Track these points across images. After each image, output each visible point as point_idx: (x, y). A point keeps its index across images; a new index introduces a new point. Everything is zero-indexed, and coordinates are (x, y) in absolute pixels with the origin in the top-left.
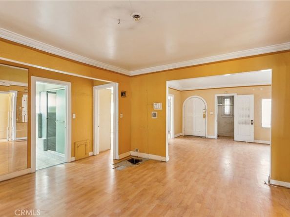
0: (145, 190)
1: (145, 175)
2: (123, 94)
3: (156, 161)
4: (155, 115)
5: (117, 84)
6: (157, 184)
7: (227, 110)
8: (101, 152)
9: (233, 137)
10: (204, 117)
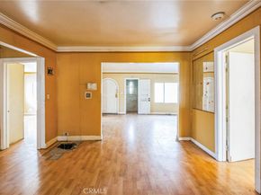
0: (101, 172)
1: (90, 157)
2: (49, 72)
3: (91, 142)
4: (88, 95)
5: (43, 59)
6: (108, 162)
7: (131, 91)
8: (11, 145)
9: (137, 112)
10: (116, 96)
